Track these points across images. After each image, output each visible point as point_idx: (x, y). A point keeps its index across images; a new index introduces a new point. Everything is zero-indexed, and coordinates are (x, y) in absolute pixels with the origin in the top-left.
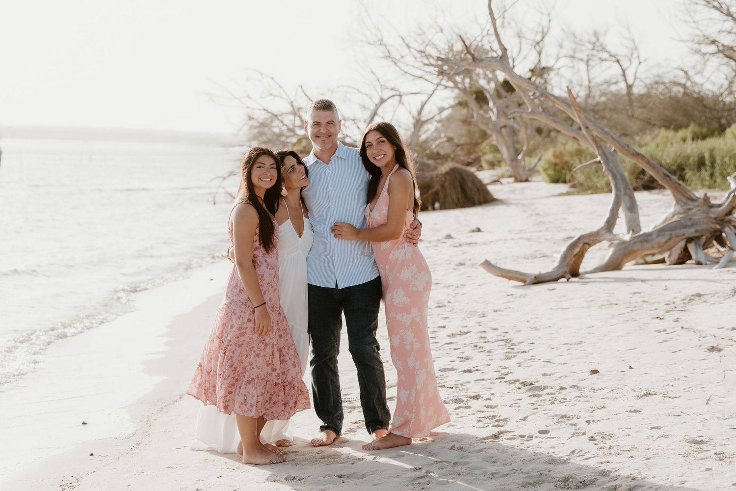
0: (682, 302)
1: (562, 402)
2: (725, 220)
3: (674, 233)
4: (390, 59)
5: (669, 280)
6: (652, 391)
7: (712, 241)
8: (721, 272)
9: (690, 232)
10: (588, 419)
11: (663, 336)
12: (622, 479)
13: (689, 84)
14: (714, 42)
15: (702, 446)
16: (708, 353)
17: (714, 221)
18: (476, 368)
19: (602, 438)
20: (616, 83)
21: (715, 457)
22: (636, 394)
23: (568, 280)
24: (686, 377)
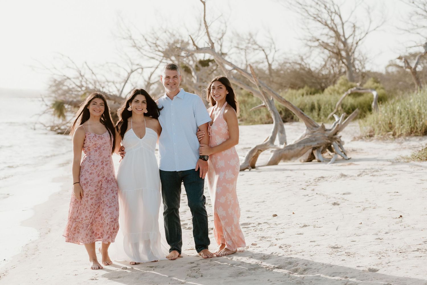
0: (314, 181)
1: (261, 231)
2: (333, 138)
3: (306, 145)
4: (136, 47)
5: (305, 170)
6: (307, 224)
7: (326, 149)
8: (332, 166)
9: (315, 144)
10: (276, 238)
11: (307, 198)
12: (300, 265)
13: (303, 63)
14: (318, 40)
15: (338, 249)
16: (333, 206)
17: (327, 138)
18: (210, 215)
19: (286, 247)
20: (262, 62)
21: (345, 254)
22: (299, 226)
23: (250, 170)
24: (324, 217)
